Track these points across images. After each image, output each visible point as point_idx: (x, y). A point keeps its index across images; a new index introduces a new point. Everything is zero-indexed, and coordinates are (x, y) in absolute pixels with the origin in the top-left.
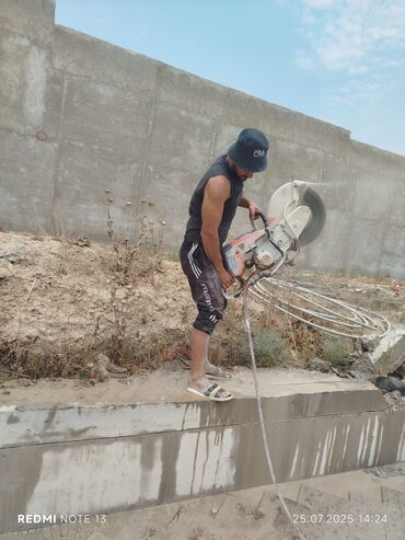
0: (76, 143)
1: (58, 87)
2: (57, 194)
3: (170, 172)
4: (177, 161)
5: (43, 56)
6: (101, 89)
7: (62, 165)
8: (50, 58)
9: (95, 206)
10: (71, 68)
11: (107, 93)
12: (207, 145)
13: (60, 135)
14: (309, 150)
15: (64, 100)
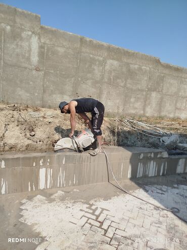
0: (50, 71)
1: (43, 50)
2: (44, 91)
3: (87, 80)
4: (89, 75)
5: (37, 38)
6: (59, 49)
7: (46, 80)
8: (39, 38)
9: (59, 96)
10: (48, 42)
11: (61, 50)
12: (101, 68)
13: (44, 68)
14: (143, 67)
15: (45, 55)
